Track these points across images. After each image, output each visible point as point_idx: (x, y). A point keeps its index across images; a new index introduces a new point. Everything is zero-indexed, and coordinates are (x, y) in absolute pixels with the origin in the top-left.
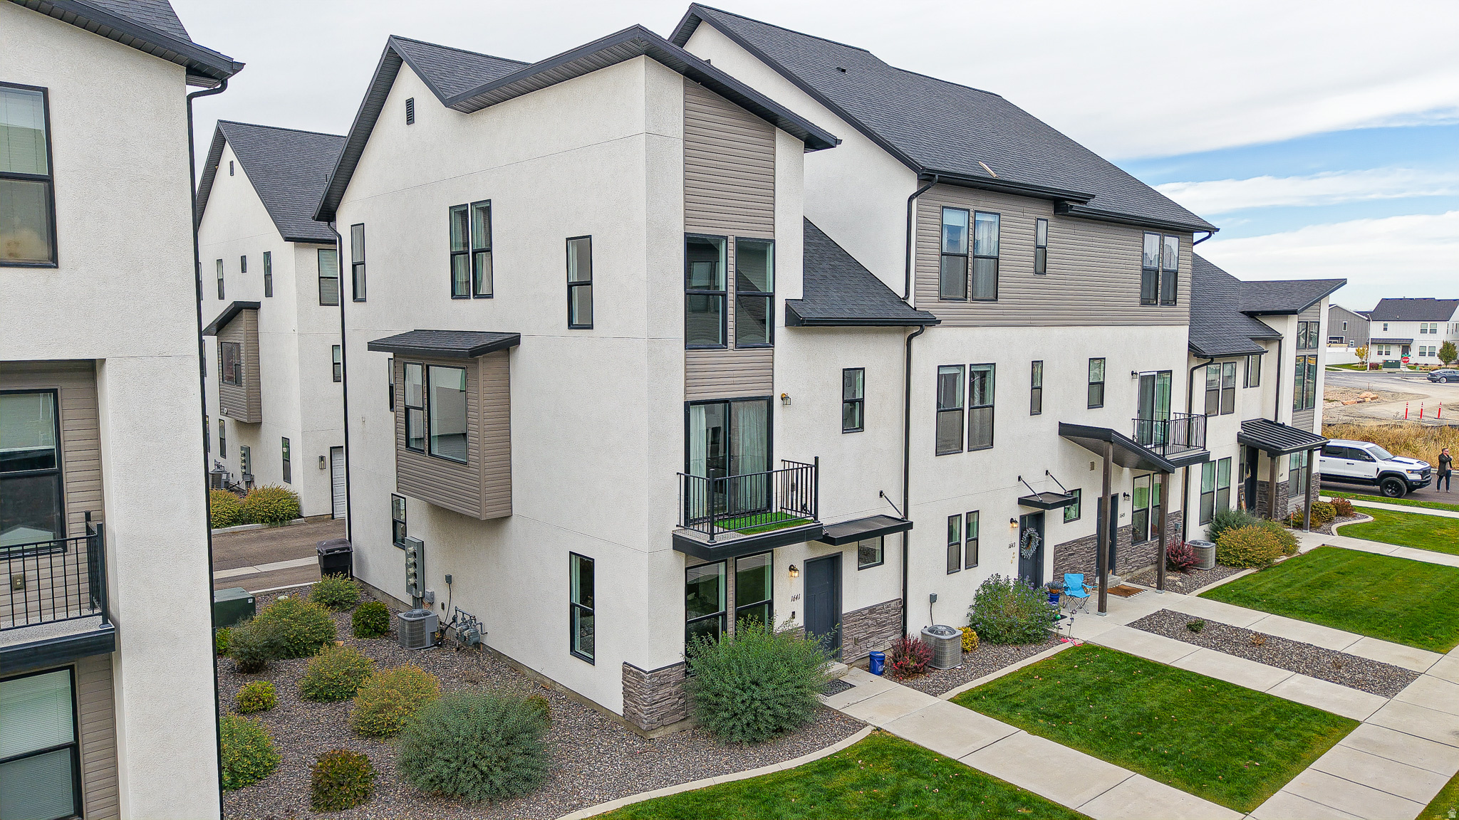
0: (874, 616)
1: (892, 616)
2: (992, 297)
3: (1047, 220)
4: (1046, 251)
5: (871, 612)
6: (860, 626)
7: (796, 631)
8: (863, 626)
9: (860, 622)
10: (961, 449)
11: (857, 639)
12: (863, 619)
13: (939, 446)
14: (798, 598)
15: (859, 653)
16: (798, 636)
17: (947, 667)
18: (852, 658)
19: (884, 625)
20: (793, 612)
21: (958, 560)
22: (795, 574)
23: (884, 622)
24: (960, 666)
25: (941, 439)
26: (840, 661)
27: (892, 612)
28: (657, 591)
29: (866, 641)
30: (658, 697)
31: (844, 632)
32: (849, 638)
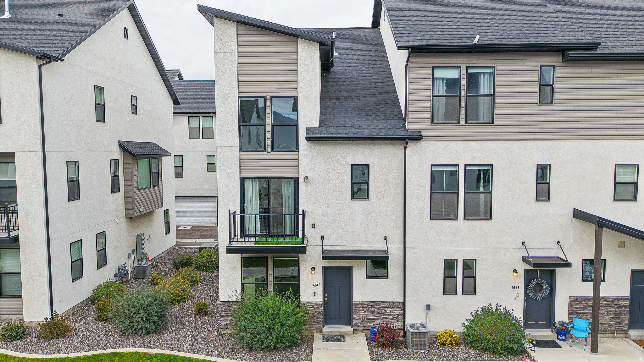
0: (379, 307)
1: (395, 311)
2: (490, 121)
3: (554, 66)
4: (553, 88)
5: (377, 305)
6: (368, 311)
7: (316, 303)
8: (369, 311)
9: (367, 308)
10: (457, 218)
11: (365, 317)
12: (370, 307)
13: (433, 215)
14: (318, 285)
15: (367, 326)
16: (317, 306)
17: (413, 349)
18: (361, 328)
19: (388, 315)
20: (314, 292)
21: (454, 288)
22: (313, 272)
23: (388, 313)
24: (425, 351)
25: (435, 210)
26: (352, 327)
27: (396, 309)
28: (224, 265)
29: (372, 320)
30: (224, 314)
31: (354, 311)
32: (357, 315)
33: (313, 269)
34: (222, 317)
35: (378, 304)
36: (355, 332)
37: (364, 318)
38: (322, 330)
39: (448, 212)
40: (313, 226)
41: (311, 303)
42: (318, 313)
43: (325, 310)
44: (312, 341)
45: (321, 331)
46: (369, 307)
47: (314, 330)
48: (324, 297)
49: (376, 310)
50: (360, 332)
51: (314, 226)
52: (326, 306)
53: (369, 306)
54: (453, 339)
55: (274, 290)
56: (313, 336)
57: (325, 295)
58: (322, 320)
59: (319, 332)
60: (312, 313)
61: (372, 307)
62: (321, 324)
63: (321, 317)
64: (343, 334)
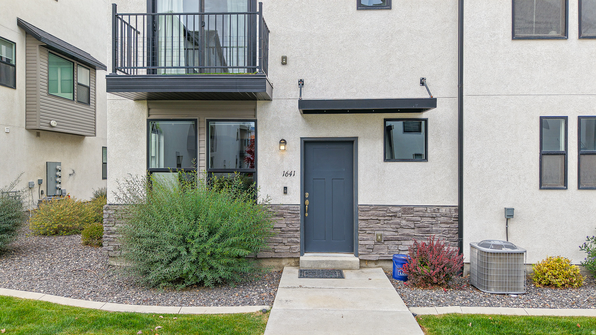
0: (409, 217)
1: (441, 223)
5: (405, 211)
6: (387, 223)
7: (288, 207)
8: (390, 224)
9: (386, 218)
10: (565, 35)
11: (381, 235)
12: (391, 216)
13: (517, 29)
14: (292, 175)
15: (385, 253)
16: (289, 213)
17: (493, 290)
18: (374, 256)
19: (427, 231)
20: (285, 187)
21: (561, 174)
22: (282, 147)
23: (428, 227)
24: (517, 294)
25: (522, 19)
26: (357, 255)
27: (442, 219)
28: (116, 135)
29: (397, 242)
30: (114, 228)
31: (362, 224)
32: (367, 232)
33: (283, 142)
34: (112, 233)
35: (407, 210)
36: (364, 264)
37: (379, 238)
38: (299, 262)
39: (547, 23)
40: (282, 60)
41: (279, 208)
42: (291, 227)
43: (305, 221)
44: (279, 278)
45: (297, 264)
46: (389, 216)
47: (283, 260)
48: (303, 198)
49: (404, 222)
50: (373, 265)
51: (284, 61)
52: (307, 214)
53: (391, 214)
54: (572, 273)
55: (210, 183)
56: (280, 272)
57: (305, 195)
58: (299, 241)
59: (293, 264)
60: (280, 226)
61: (395, 216)
62: (297, 247)
63: (297, 234)
64: (339, 267)
